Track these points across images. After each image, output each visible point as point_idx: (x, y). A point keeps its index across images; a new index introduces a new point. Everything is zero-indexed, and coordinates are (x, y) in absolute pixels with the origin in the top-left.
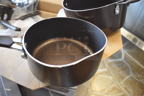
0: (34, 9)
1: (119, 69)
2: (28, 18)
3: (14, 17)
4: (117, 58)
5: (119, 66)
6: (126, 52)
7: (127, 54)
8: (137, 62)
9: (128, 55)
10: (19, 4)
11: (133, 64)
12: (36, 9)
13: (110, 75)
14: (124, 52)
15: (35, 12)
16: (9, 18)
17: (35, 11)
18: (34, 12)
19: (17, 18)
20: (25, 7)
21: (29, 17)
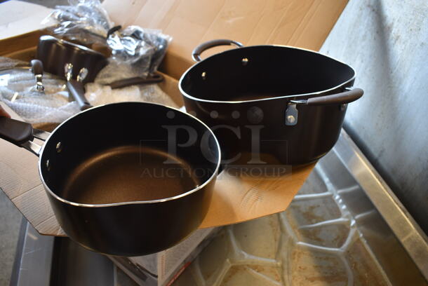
0: (150, 69)
1: (317, 274)
2: (133, 86)
3: (101, 78)
4: (324, 244)
5: (321, 267)
6: (361, 235)
7: (364, 242)
8: (383, 272)
9: (363, 246)
10: (118, 52)
11: (366, 274)
12: (156, 68)
13: (281, 281)
14: (356, 234)
15: (152, 75)
16: (91, 79)
17: (154, 73)
18: (149, 76)
19: (109, 80)
20: (128, 61)
21: (135, 84)
